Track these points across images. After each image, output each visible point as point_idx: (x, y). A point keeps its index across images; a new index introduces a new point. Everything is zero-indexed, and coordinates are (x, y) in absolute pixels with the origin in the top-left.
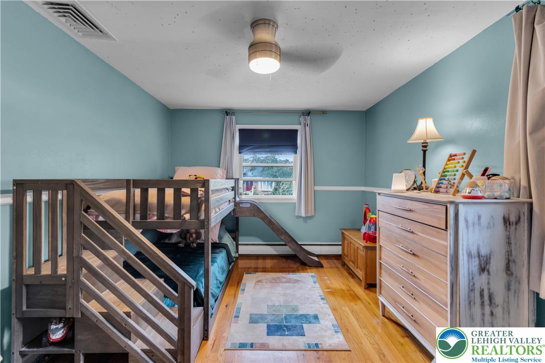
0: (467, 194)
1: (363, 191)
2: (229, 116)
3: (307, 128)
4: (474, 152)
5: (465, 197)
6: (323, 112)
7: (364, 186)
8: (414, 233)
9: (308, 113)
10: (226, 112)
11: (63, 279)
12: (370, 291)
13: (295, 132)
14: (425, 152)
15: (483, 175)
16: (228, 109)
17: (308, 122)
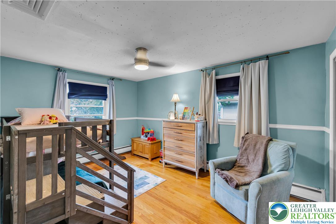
0: (197, 120)
1: (137, 120)
2: (62, 72)
3: (113, 87)
4: (194, 108)
5: (196, 121)
6: (120, 80)
7: (137, 117)
8: (182, 133)
9: (113, 79)
10: (59, 69)
11: (63, 194)
12: (153, 161)
13: (106, 88)
14: (175, 105)
15: (197, 114)
16: (61, 67)
17: (114, 83)
